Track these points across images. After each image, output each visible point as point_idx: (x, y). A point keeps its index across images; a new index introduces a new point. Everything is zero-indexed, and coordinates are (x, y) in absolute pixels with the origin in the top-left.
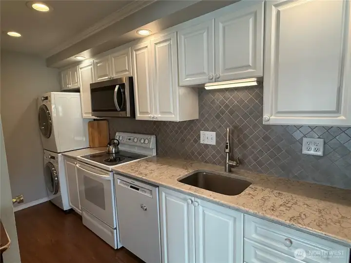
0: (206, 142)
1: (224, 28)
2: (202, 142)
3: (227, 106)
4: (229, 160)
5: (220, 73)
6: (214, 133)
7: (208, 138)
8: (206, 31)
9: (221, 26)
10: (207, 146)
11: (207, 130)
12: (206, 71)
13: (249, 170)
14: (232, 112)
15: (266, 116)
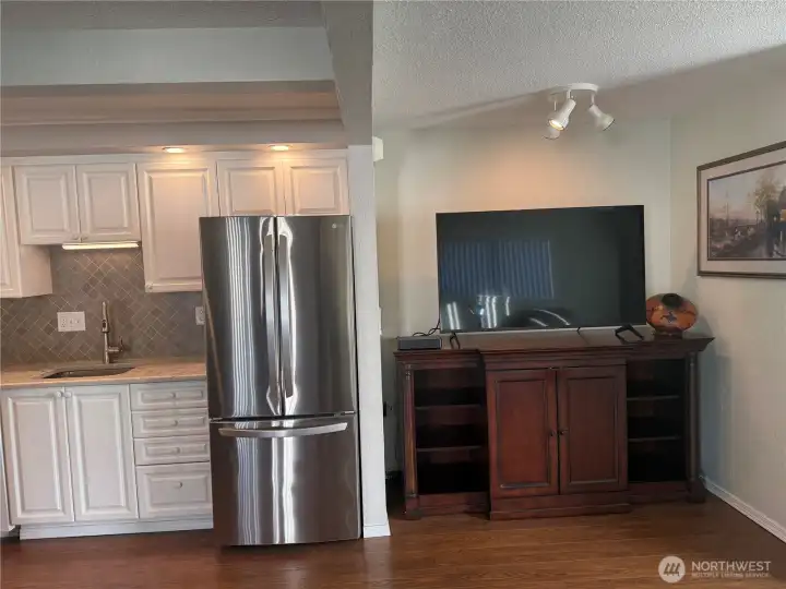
0: (68, 329)
1: (89, 181)
2: (60, 329)
3: (100, 274)
4: (109, 345)
5: (87, 232)
6: (82, 314)
7: (72, 321)
8: (63, 177)
9: (85, 176)
10: (71, 335)
11: (69, 309)
12: (66, 227)
13: (138, 357)
14: (107, 281)
15: (148, 284)
